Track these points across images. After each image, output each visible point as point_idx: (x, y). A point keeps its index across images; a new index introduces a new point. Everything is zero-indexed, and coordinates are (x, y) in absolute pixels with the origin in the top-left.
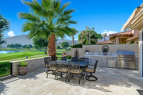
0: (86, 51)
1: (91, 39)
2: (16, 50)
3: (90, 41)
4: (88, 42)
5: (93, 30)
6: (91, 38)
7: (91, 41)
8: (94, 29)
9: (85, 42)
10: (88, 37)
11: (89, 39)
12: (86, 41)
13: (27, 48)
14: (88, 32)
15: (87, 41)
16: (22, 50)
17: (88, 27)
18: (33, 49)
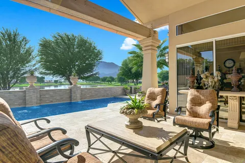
2: (93, 84)
16: (101, 84)
18: (114, 83)
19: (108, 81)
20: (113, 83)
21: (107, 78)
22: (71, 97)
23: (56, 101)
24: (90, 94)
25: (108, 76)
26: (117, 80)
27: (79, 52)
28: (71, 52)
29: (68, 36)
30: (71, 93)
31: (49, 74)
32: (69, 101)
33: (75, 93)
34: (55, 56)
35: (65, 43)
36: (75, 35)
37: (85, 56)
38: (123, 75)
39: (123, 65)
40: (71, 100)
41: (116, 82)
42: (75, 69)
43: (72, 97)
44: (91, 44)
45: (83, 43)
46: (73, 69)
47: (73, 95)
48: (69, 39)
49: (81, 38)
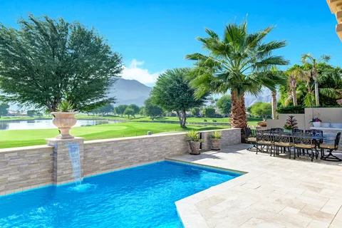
0: (314, 120)
1: (321, 90)
2: (100, 118)
3: (317, 94)
4: (310, 97)
5: (327, 64)
6: (320, 87)
7: (320, 95)
8: (327, 58)
9: (302, 97)
10: (310, 84)
11: (313, 89)
12: (305, 94)
13: (126, 114)
14: (310, 68)
15: (307, 96)
16: (114, 118)
17: (308, 55)
18: (139, 116)
19: (128, 113)
20: (136, 116)
21: (126, 107)
22: (53, 170)
23: (6, 189)
24: (109, 157)
25: (129, 105)
26: (144, 110)
27: (75, 56)
28: (58, 55)
29: (51, 22)
30: (54, 159)
31: (13, 100)
32: (49, 184)
33: (65, 158)
34: (24, 62)
35: (46, 35)
36: (66, 21)
37: (87, 65)
38: (158, 103)
39: (158, 84)
40: (54, 180)
41: (142, 114)
42: (67, 90)
43: (59, 172)
44: (100, 41)
45: (83, 38)
46: (63, 91)
47: (60, 165)
48: (54, 29)
49: (79, 27)
